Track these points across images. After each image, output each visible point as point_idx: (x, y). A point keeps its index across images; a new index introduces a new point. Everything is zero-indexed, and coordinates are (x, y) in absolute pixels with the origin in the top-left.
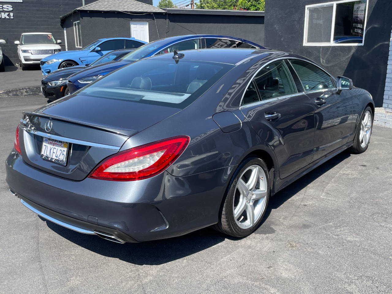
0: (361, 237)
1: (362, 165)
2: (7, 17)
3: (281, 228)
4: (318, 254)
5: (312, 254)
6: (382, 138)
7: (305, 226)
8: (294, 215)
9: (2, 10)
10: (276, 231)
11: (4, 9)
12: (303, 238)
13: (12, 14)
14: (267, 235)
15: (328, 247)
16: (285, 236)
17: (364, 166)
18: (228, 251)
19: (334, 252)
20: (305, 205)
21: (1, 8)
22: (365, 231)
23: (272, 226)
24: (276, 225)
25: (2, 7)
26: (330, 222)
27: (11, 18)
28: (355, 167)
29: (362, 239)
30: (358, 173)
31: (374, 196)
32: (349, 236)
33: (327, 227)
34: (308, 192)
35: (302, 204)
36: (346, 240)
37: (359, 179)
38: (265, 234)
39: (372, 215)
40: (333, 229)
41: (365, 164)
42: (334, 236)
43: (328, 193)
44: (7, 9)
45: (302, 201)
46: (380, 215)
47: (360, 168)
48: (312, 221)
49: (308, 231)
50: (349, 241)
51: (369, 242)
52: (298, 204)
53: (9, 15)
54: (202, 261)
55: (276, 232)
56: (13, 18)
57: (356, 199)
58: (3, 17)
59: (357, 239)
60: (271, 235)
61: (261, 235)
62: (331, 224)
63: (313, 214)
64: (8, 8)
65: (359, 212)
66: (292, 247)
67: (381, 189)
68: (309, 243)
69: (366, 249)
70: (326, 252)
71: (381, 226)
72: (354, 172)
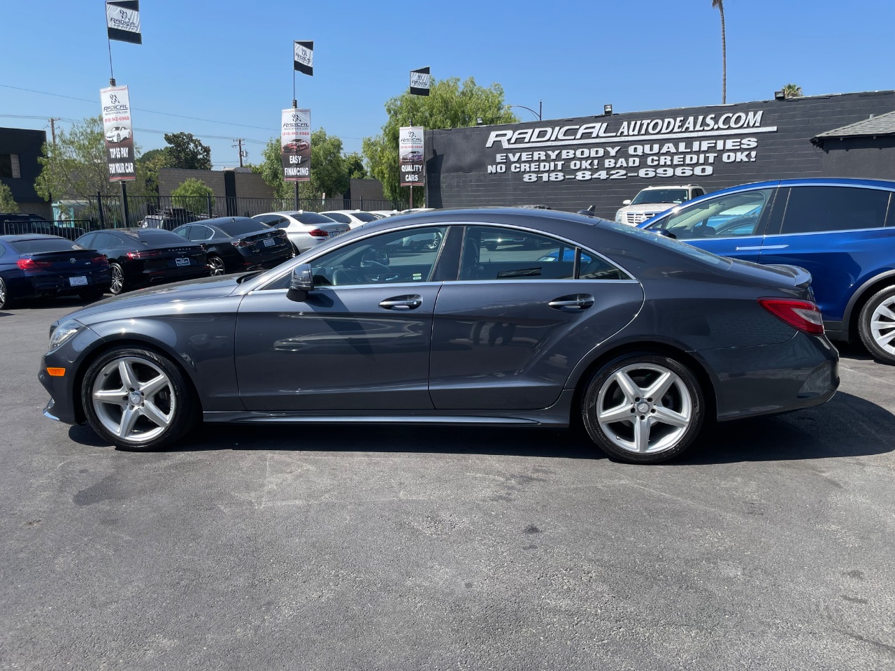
2: (745, 159)
9: (739, 147)
11: (742, 146)
13: (753, 154)
21: (739, 144)
25: (740, 142)
27: (752, 160)
44: (748, 145)
53: (748, 156)
56: (754, 160)
58: (738, 160)
64: (749, 143)
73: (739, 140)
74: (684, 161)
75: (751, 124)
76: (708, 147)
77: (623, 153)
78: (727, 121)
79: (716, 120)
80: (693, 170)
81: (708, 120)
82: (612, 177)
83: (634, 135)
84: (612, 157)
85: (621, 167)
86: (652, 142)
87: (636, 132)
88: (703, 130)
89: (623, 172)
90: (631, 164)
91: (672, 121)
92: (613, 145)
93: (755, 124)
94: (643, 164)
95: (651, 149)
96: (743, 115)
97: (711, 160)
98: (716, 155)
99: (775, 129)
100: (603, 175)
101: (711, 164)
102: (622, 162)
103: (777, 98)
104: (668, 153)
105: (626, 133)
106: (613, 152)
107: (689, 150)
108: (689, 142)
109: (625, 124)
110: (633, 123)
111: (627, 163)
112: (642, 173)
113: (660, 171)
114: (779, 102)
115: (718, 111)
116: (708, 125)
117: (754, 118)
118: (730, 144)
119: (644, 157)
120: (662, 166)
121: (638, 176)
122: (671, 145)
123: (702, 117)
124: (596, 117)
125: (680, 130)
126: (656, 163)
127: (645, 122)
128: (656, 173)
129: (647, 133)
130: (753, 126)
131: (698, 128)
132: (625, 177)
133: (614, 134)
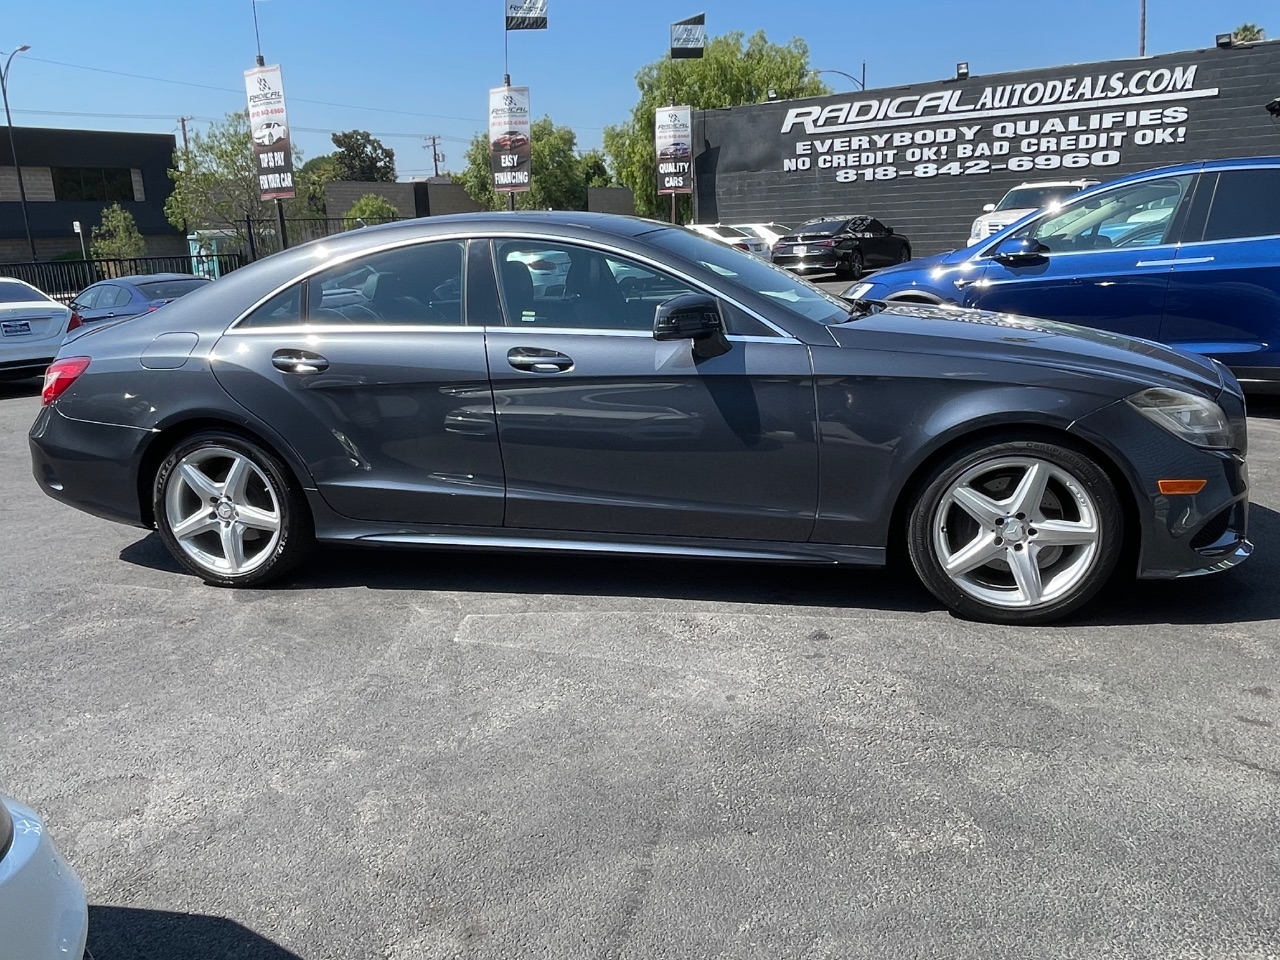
2: (1170, 140)
9: (1159, 122)
11: (1165, 120)
13: (1182, 131)
21: (1159, 116)
25: (1162, 113)
27: (1179, 140)
44: (1174, 118)
53: (1174, 135)
56: (1183, 140)
58: (1158, 140)
64: (1175, 114)
73: (1160, 111)
74: (1076, 144)
75: (1179, 87)
76: (1114, 123)
77: (985, 135)
78: (1142, 82)
79: (1125, 81)
80: (1089, 158)
81: (1114, 82)
82: (967, 172)
83: (1000, 108)
84: (969, 142)
85: (982, 157)
86: (1028, 117)
87: (1004, 103)
88: (1105, 98)
89: (986, 163)
90: (996, 151)
91: (1059, 84)
92: (969, 123)
93: (1184, 86)
94: (1015, 151)
95: (1027, 128)
96: (1167, 73)
97: (1117, 142)
98: (1125, 134)
99: (1215, 92)
100: (954, 168)
101: (1117, 148)
102: (983, 148)
103: (1220, 45)
104: (1052, 133)
105: (989, 105)
106: (969, 134)
107: (1084, 128)
108: (1084, 115)
109: (988, 91)
110: (1000, 89)
111: (991, 150)
112: (1013, 164)
113: (1041, 161)
114: (1222, 51)
115: (1128, 68)
116: (1114, 90)
117: (1184, 76)
118: (1146, 117)
119: (1016, 139)
120: (1044, 153)
121: (1007, 168)
122: (1057, 121)
123: (1105, 77)
124: (945, 82)
125: (1070, 98)
126: (1034, 148)
127: (1019, 87)
128: (1035, 164)
129: (1021, 104)
130: (1182, 90)
131: (1097, 94)
132: (988, 171)
133: (972, 107)
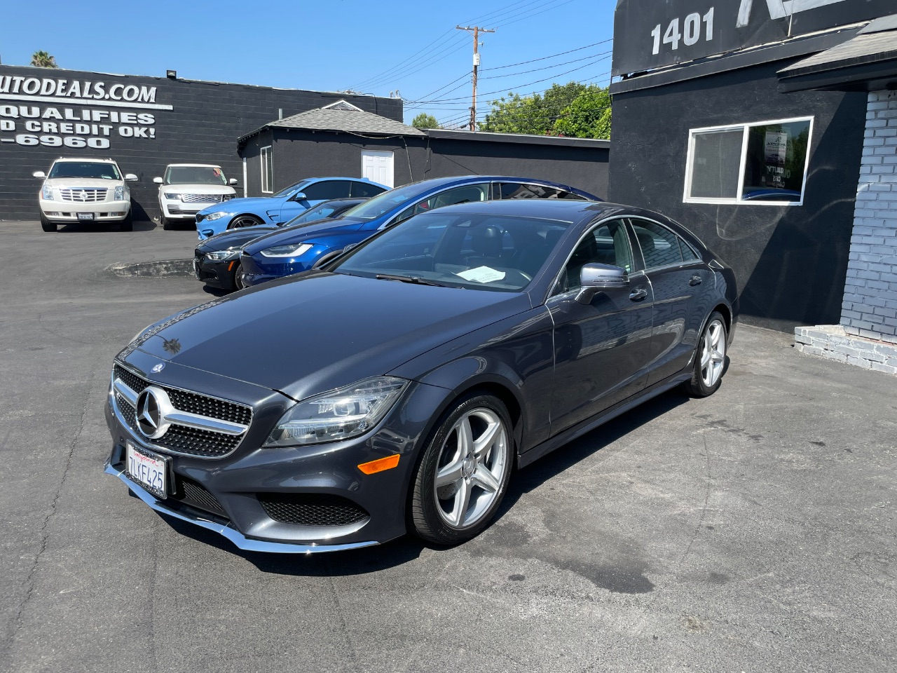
0: (840, 610)
1: (817, 443)
2: (145, 136)
3: (665, 578)
4: (753, 648)
5: (740, 649)
6: (845, 386)
7: (718, 578)
8: (689, 550)
9: (136, 122)
10: (654, 586)
11: (139, 121)
12: (715, 608)
13: (152, 131)
14: (637, 595)
15: (772, 632)
16: (675, 601)
17: (821, 444)
18: (554, 632)
19: (787, 646)
20: (711, 528)
21: (135, 118)
22: (847, 595)
23: (645, 575)
24: (654, 571)
26: (768, 571)
27: (151, 136)
28: (803, 445)
29: (842, 616)
30: (810, 459)
31: (853, 512)
32: (814, 608)
33: (763, 580)
34: (713, 497)
35: (704, 523)
36: (809, 617)
37: (815, 472)
38: (632, 592)
39: (855, 557)
40: (778, 587)
41: (822, 440)
42: (781, 605)
43: (756, 503)
44: (145, 121)
45: (702, 518)
46: (871, 559)
47: (813, 448)
48: (729, 566)
49: (723, 589)
50: (815, 619)
51: (859, 622)
52: (695, 523)
53: (147, 132)
54: (499, 654)
55: (654, 588)
56: (154, 137)
57: (816, 518)
58: (137, 135)
59: (831, 615)
60: (645, 595)
61: (624, 594)
62: (771, 575)
63: (728, 549)
64: (146, 118)
65: (827, 549)
66: (694, 627)
67: (863, 497)
68: (729, 621)
69: (855, 639)
70: (770, 645)
71: (878, 583)
72: (801, 457)
73: (135, 114)
74: (74, 130)
75: (146, 100)
76: (101, 118)
78: (118, 92)
79: (107, 90)
80: (86, 141)
81: (97, 87)
83: (3, 93)
86: (30, 104)
87: (6, 89)
88: (93, 98)
91: (53, 82)
93: (149, 99)
94: (20, 129)
95: (29, 112)
96: (136, 89)
97: (106, 132)
98: (111, 127)
99: (170, 107)
101: (106, 137)
103: (169, 77)
104: (52, 119)
107: (79, 119)
108: (77, 109)
112: (20, 139)
113: (45, 139)
114: (172, 82)
115: (108, 80)
116: (98, 94)
117: (150, 93)
118: (125, 117)
119: (20, 121)
120: (46, 133)
121: (15, 142)
122: (55, 110)
123: (90, 83)
125: (64, 94)
126: (38, 129)
127: (18, 79)
128: (40, 141)
129: (21, 92)
130: (148, 102)
131: (86, 94)
